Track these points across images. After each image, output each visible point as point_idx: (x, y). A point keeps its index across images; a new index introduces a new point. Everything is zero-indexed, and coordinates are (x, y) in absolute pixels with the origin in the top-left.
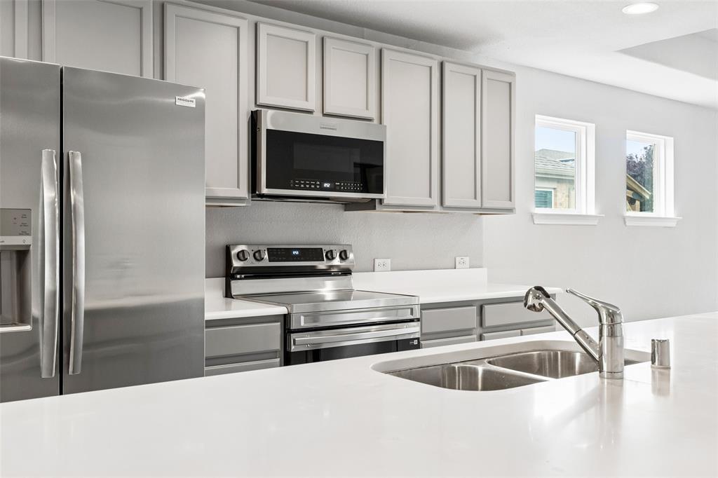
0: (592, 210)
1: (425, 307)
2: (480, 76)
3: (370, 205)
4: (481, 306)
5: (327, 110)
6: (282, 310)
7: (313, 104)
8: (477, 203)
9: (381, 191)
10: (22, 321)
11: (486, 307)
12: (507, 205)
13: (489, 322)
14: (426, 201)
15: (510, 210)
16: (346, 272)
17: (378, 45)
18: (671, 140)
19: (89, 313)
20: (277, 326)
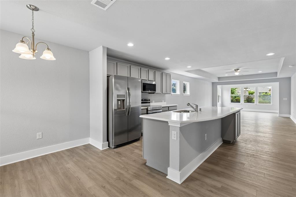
0: (179, 94)
1: (163, 107)
2: (167, 74)
3: (154, 93)
4: (168, 107)
5: (149, 80)
6: (147, 108)
7: (147, 79)
8: (166, 93)
9: (156, 91)
10: (123, 108)
11: (169, 107)
12: (170, 93)
13: (169, 109)
14: (161, 93)
15: (170, 94)
16: (149, 103)
17: (155, 70)
18: (189, 83)
19: (131, 108)
20: (146, 110)
